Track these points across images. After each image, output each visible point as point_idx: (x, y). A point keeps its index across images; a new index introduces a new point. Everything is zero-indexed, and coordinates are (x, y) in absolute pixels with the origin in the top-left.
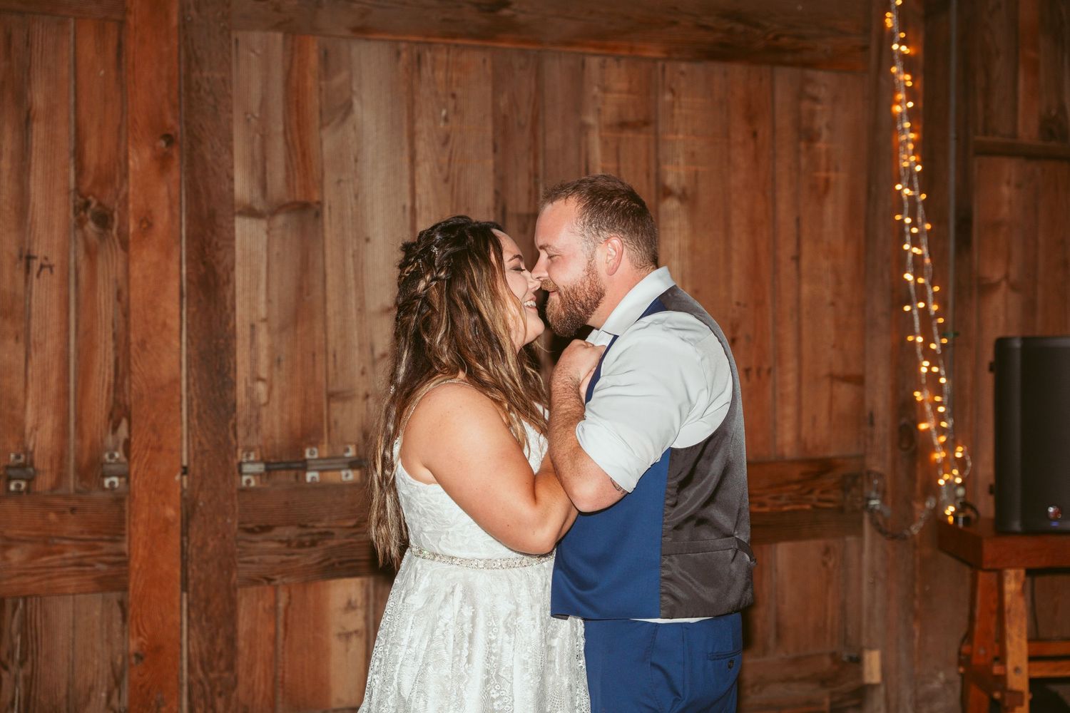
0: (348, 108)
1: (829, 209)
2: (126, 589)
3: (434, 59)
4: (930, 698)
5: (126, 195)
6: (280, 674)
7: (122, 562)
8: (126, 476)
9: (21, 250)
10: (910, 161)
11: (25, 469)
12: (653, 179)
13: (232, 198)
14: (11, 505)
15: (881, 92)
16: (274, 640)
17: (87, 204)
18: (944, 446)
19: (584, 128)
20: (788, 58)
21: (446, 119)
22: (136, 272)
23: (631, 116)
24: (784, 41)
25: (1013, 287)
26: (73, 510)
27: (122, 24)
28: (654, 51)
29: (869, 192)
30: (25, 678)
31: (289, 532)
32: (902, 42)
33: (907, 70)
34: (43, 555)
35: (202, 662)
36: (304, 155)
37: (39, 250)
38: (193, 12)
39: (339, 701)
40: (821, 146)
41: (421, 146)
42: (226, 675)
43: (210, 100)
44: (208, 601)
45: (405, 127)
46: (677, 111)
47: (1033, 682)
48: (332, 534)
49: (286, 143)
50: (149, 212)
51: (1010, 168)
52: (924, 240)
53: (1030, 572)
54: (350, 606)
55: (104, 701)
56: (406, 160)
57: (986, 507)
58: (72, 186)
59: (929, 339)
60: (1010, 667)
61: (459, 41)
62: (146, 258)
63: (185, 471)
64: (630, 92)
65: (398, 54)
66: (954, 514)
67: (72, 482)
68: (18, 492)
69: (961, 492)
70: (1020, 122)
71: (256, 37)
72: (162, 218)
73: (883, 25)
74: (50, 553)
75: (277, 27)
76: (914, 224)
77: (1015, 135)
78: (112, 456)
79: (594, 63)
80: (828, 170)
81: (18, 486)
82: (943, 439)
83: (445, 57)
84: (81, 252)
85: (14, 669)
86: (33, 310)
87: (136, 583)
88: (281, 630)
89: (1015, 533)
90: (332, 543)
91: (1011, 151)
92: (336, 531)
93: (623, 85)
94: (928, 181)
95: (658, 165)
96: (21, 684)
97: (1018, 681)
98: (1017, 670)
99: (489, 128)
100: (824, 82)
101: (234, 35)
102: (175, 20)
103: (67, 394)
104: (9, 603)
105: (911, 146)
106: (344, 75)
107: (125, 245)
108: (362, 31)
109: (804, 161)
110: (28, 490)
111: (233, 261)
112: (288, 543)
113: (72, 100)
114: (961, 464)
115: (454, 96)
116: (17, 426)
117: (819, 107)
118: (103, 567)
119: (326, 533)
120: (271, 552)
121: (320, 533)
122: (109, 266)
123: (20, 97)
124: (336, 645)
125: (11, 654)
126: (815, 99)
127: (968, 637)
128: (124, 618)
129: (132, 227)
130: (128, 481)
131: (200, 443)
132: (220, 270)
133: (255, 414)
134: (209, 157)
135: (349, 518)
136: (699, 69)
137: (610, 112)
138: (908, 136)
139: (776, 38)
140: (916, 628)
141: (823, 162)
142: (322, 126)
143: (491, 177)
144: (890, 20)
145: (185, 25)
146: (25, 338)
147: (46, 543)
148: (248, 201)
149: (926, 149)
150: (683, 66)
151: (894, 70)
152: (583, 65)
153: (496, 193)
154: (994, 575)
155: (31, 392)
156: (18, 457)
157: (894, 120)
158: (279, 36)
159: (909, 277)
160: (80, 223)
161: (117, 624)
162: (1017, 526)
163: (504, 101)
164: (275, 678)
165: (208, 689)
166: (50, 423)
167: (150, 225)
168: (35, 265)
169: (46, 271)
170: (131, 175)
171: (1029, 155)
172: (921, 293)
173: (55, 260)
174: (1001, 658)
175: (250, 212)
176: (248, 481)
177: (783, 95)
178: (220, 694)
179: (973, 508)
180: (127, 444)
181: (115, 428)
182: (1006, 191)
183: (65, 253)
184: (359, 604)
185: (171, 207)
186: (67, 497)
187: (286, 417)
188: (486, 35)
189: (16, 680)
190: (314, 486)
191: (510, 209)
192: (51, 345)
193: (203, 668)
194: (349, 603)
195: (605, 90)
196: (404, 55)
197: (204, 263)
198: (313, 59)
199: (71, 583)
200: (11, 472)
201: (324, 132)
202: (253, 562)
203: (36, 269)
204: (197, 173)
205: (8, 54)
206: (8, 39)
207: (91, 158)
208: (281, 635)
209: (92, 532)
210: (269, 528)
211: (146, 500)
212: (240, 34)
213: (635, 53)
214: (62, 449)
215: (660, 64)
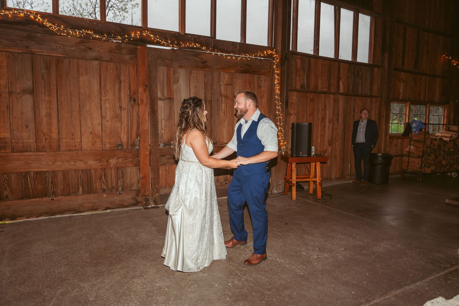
0: (178, 81)
1: (263, 100)
2: (140, 166)
3: (193, 72)
4: (279, 185)
5: (138, 96)
6: (167, 181)
7: (139, 161)
8: (139, 146)
9: (120, 106)
10: (278, 92)
11: (121, 145)
12: (232, 94)
13: (158, 97)
14: (119, 151)
15: (273, 80)
17: (132, 98)
18: (282, 142)
19: (220, 85)
20: (257, 73)
21: (196, 83)
22: (140, 110)
23: (229, 83)
24: (256, 70)
25: (295, 115)
26: (130, 152)
27: (137, 65)
28: (233, 71)
29: (270, 97)
30: (122, 181)
31: (168, 156)
32: (277, 70)
33: (277, 75)
34: (125, 160)
35: (153, 179)
36: (170, 89)
37: (123, 106)
38: (150, 63)
40: (262, 89)
41: (191, 88)
42: (158, 181)
43: (153, 79)
44: (154, 168)
45: (189, 84)
46: (237, 82)
47: (297, 182)
49: (167, 87)
50: (143, 99)
51: (295, 93)
52: (280, 106)
53: (296, 163)
55: (136, 185)
56: (189, 90)
57: (290, 152)
58: (129, 94)
59: (280, 123)
60: (293, 180)
61: (198, 69)
62: (142, 108)
63: (150, 145)
64: (229, 78)
65: (187, 71)
66: (284, 154)
67: (130, 147)
68: (120, 149)
69: (285, 150)
70: (297, 85)
71: (161, 67)
72: (145, 100)
73: (273, 67)
75: (165, 66)
76: (278, 103)
77: (296, 88)
78: (137, 143)
79: (222, 73)
80: (263, 93)
81: (120, 148)
82: (282, 141)
83: (196, 72)
84: (131, 106)
85: (120, 180)
86: (122, 117)
87: (141, 165)
89: (294, 157)
91: (295, 90)
93: (227, 77)
94: (281, 95)
95: (233, 92)
97: (294, 182)
98: (294, 180)
99: (204, 85)
100: (263, 78)
101: (157, 67)
102: (147, 64)
103: (129, 132)
104: (119, 168)
105: (278, 89)
106: (177, 75)
107: (138, 105)
108: (181, 67)
109: (259, 91)
110: (122, 149)
111: (158, 108)
112: (168, 158)
113: (128, 79)
114: (285, 145)
115: (197, 79)
116: (120, 137)
117: (262, 82)
118: (136, 162)
120: (165, 160)
122: (136, 109)
123: (119, 78)
125: (120, 177)
126: (261, 81)
127: (286, 175)
128: (140, 171)
129: (140, 102)
130: (140, 147)
131: (152, 141)
132: (155, 110)
133: (162, 135)
134: (153, 89)
136: (241, 74)
137: (225, 82)
138: (277, 87)
139: (255, 69)
140: (277, 173)
141: (263, 92)
142: (174, 84)
143: (204, 94)
144: (275, 67)
145: (148, 65)
146: (121, 121)
147: (126, 158)
148: (160, 97)
149: (281, 90)
150: (238, 74)
151: (275, 75)
152: (220, 74)
153: (205, 96)
154: (290, 164)
155: (122, 131)
156: (120, 143)
157: (275, 85)
158: (166, 67)
159: (277, 112)
160: (130, 101)
161: (138, 172)
162: (295, 156)
163: (206, 80)
165: (154, 183)
166: (125, 137)
167: (143, 101)
169: (124, 110)
170: (139, 92)
171: (298, 91)
172: (279, 115)
173: (126, 108)
174: (291, 178)
175: (161, 99)
176: (161, 147)
177: (256, 80)
178: (157, 184)
179: (287, 153)
180: (139, 140)
181: (137, 138)
182: (294, 97)
183: (128, 107)
185: (147, 98)
186: (129, 150)
187: (168, 136)
188: (203, 68)
189: (121, 182)
191: (207, 99)
192: (126, 123)
195: (224, 78)
196: (188, 71)
197: (153, 108)
198: (172, 72)
199: (130, 165)
200: (119, 145)
201: (174, 85)
202: (162, 162)
203: (122, 109)
204: (151, 92)
205: (117, 70)
206: (117, 67)
207: (132, 89)
208: (167, 174)
209: (133, 156)
210: (165, 156)
211: (143, 151)
212: (159, 67)
213: (229, 72)
214: (128, 141)
215: (234, 74)
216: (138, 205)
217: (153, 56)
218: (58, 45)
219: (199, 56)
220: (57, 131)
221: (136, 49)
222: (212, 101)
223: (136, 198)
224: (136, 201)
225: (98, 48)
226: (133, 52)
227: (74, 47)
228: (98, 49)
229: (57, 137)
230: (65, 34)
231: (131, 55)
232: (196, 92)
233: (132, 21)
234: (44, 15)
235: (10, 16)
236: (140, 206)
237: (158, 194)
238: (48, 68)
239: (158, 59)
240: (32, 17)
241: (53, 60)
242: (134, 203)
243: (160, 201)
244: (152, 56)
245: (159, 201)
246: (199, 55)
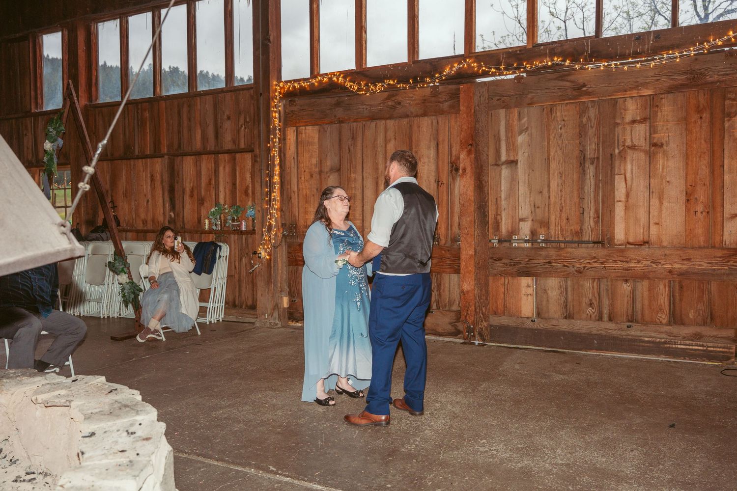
0: (527, 129)
2: (460, 273)
3: (557, 109)
5: (460, 163)
6: (506, 303)
7: (459, 266)
9: (436, 180)
11: (438, 239)
12: (648, 140)
13: (488, 161)
16: (504, 294)
17: (453, 166)
19: (617, 125)
21: (561, 129)
22: (462, 184)
23: (638, 118)
26: (449, 251)
28: (649, 93)
31: (508, 261)
34: (441, 262)
35: (478, 296)
36: (512, 145)
37: (441, 179)
38: (477, 107)
39: (524, 315)
41: (552, 141)
42: (485, 301)
43: (482, 133)
44: (480, 279)
45: (546, 133)
46: (659, 113)
48: (521, 263)
49: (506, 142)
50: (465, 167)
54: (528, 286)
55: (458, 304)
56: (546, 144)
58: (450, 161)
61: (566, 102)
64: (637, 109)
65: (544, 109)
67: (449, 243)
71: (497, 112)
72: (468, 169)
74: (443, 262)
75: (503, 108)
78: (459, 236)
79: (621, 101)
83: (560, 107)
84: (452, 179)
87: (462, 271)
88: (506, 291)
90: (521, 266)
92: (522, 262)
93: (635, 107)
95: (650, 135)
96: (437, 297)
99: (577, 129)
101: (490, 113)
102: (473, 111)
104: (434, 274)
106: (526, 119)
108: (531, 104)
109: (726, 126)
110: (438, 244)
111: (488, 180)
112: (507, 264)
113: (449, 137)
115: (564, 120)
118: (456, 267)
119: (519, 262)
120: (502, 267)
121: (517, 262)
122: (458, 183)
123: (436, 138)
124: (524, 298)
129: (461, 172)
131: (478, 233)
132: (483, 183)
134: (481, 149)
135: (526, 258)
136: (671, 96)
143: (578, 146)
145: (475, 112)
147: (442, 259)
152: (617, 102)
153: (581, 151)
158: (504, 110)
160: (451, 171)
163: (585, 119)
164: (504, 305)
165: (480, 304)
166: (444, 227)
167: (466, 171)
168: (440, 183)
169: (443, 185)
170: (461, 159)
175: (496, 164)
176: (496, 245)
178: (484, 307)
183: (447, 180)
184: (531, 285)
185: (471, 165)
186: (447, 247)
187: (507, 226)
188: (576, 98)
190: (516, 248)
191: (586, 157)
192: (444, 205)
193: (478, 298)
194: (528, 285)
196: (545, 109)
197: (479, 181)
198: (516, 116)
199: (448, 270)
201: (519, 137)
202: (496, 269)
203: (440, 184)
204: (478, 154)
205: (432, 127)
206: (432, 122)
207: (454, 153)
208: (506, 292)
209: (453, 257)
210: (501, 260)
211: (465, 249)
212: (493, 112)
213: (639, 95)
214: (447, 234)
215: (652, 97)
216: (459, 336)
217: (482, 97)
218: (365, 107)
219: (569, 78)
220: (361, 218)
221: (459, 90)
222: (598, 158)
223: (456, 325)
224: (456, 329)
225: (408, 100)
226: (454, 96)
227: (382, 105)
228: (408, 102)
229: (361, 225)
230: (364, 92)
231: (452, 101)
232: (560, 145)
233: (454, 48)
234: (347, 74)
235: (316, 84)
236: (460, 338)
237: (485, 324)
238: (354, 138)
239: (492, 99)
240: (335, 79)
241: (360, 127)
242: (453, 331)
243: (489, 336)
244: (480, 97)
245: (487, 336)
246: (569, 75)
